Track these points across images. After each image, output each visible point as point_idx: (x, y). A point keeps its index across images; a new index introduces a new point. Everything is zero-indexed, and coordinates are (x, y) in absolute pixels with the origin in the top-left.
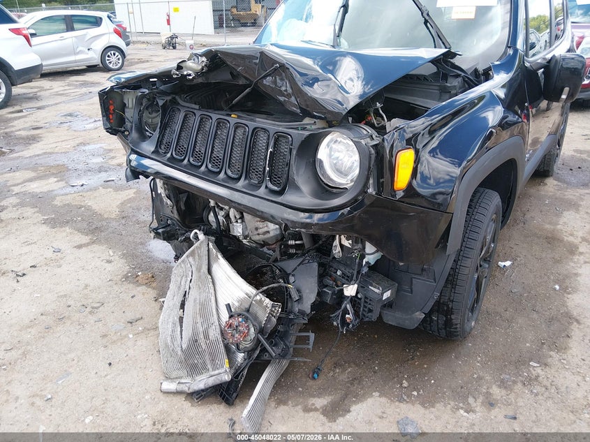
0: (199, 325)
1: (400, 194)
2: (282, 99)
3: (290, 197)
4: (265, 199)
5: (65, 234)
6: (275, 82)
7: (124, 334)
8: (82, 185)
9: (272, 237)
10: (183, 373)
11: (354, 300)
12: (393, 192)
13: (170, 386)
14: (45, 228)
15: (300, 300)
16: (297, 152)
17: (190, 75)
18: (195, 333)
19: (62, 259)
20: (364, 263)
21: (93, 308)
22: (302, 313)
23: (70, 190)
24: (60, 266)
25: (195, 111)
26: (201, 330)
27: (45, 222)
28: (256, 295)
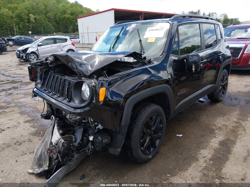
0: (43, 149)
1: (102, 103)
2: (74, 70)
3: (72, 104)
4: (65, 104)
5: (24, 117)
6: (72, 65)
7: (26, 153)
8: (39, 100)
9: (78, 119)
10: (36, 167)
11: (93, 142)
12: (99, 102)
13: (31, 171)
14: (19, 115)
15: (75, 141)
16: (74, 87)
17: (49, 62)
18: (41, 152)
19: (18, 126)
20: (97, 128)
21: (20, 143)
22: (74, 146)
23: (34, 101)
24: (17, 128)
25: (52, 74)
26: (43, 151)
27: (19, 113)
28: (60, 139)
